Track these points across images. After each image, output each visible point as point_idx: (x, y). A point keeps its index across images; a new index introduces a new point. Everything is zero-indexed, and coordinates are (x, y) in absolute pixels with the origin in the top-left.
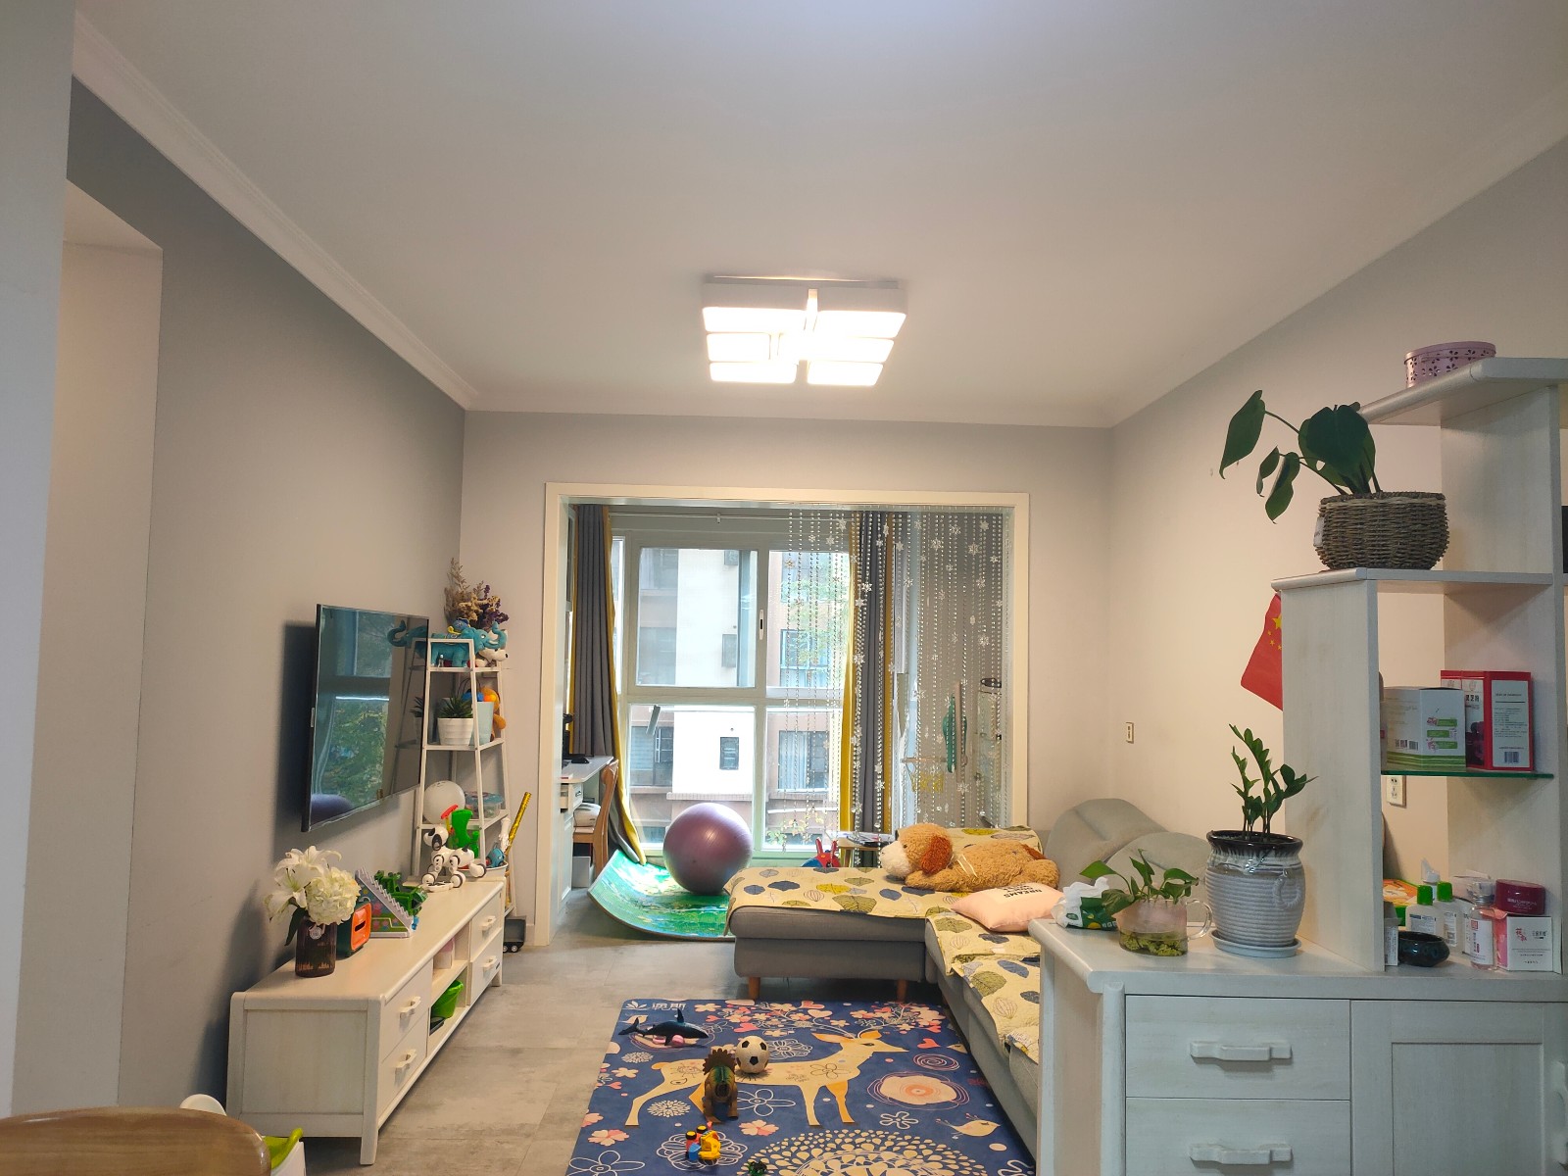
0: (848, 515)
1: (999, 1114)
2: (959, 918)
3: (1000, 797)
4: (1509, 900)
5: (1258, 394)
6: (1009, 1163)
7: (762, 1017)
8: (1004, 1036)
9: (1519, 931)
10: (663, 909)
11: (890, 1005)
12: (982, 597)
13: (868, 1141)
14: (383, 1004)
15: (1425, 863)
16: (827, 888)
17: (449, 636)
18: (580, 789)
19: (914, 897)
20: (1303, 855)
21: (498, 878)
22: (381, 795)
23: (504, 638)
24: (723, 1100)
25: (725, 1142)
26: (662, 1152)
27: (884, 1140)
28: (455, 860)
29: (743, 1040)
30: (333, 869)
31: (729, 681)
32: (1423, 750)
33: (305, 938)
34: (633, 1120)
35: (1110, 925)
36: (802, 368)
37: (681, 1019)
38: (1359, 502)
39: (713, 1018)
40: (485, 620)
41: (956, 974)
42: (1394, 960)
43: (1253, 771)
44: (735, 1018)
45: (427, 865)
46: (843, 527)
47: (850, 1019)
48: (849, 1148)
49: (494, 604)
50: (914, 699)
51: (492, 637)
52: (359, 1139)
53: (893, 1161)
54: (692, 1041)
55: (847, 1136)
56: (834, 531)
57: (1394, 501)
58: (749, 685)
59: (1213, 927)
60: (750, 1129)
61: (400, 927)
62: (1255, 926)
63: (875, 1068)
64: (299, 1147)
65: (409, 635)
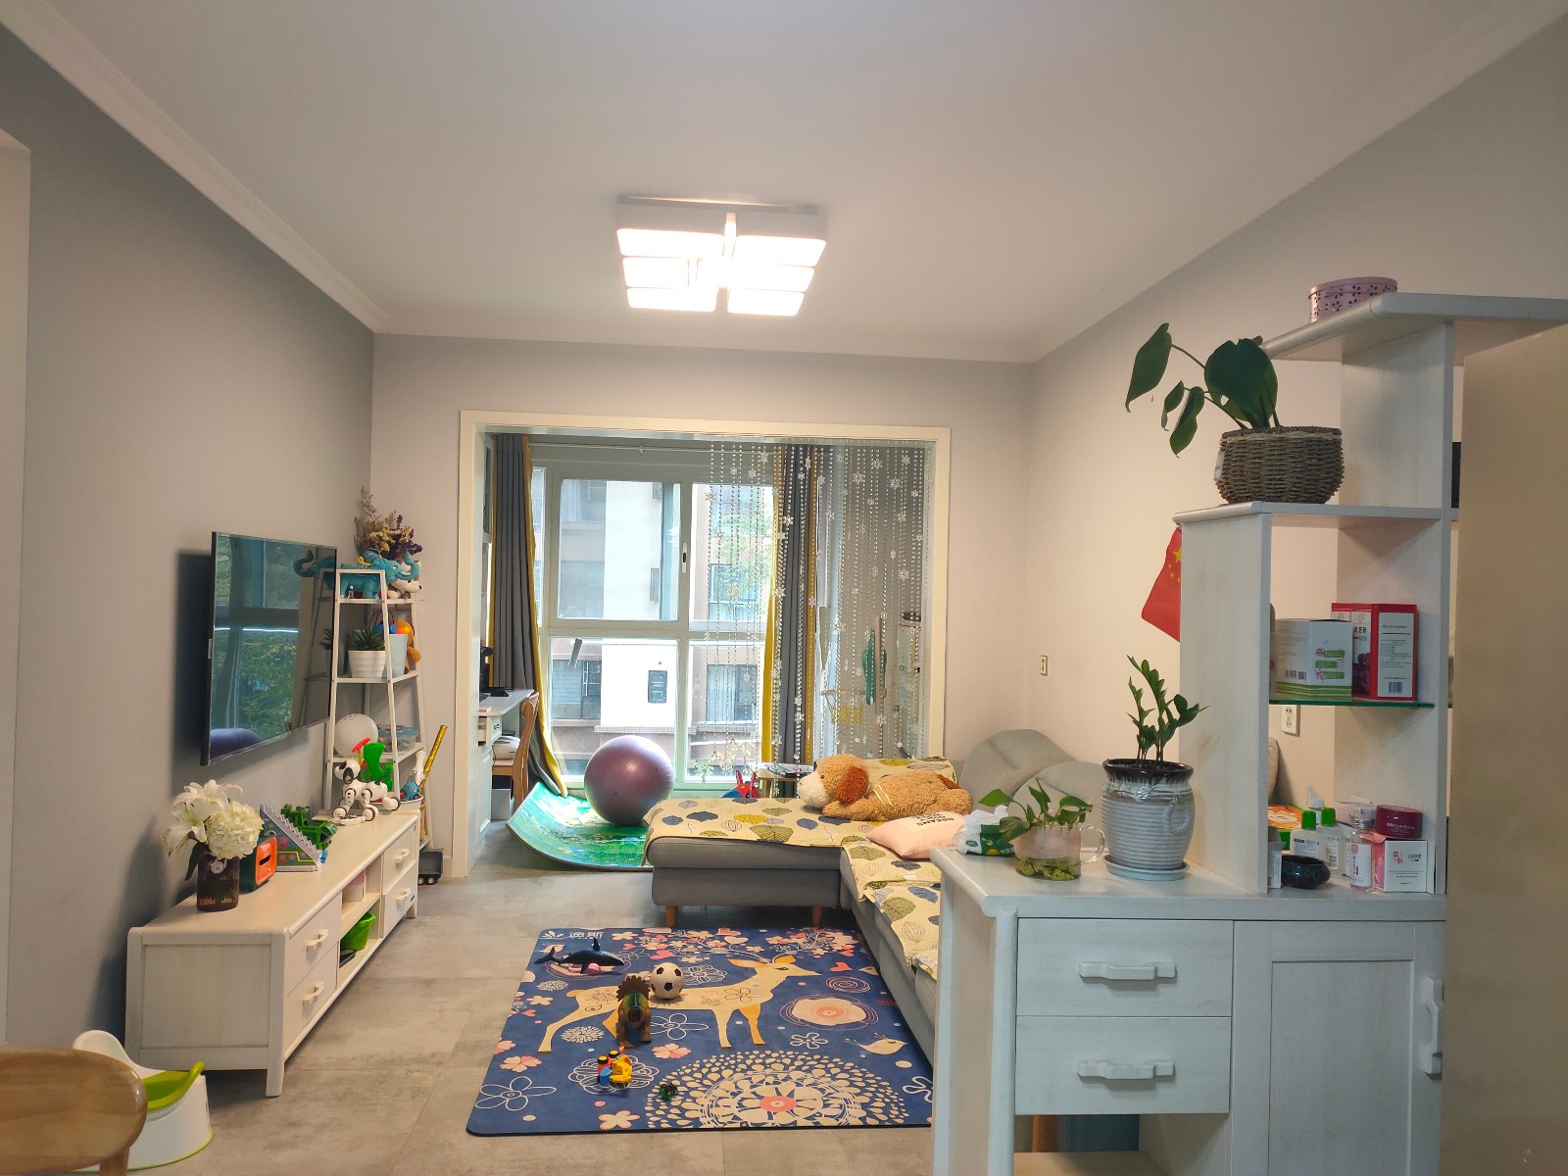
0: (770, 447)
1: (906, 1033)
2: (873, 846)
3: (917, 729)
4: (1388, 824)
5: (1165, 327)
6: (914, 1079)
7: (678, 944)
8: (911, 959)
9: (1396, 854)
10: (583, 840)
11: (806, 931)
12: (903, 532)
13: (779, 1061)
14: (287, 938)
15: (1311, 790)
16: (743, 818)
17: (359, 566)
18: (499, 722)
19: (830, 827)
20: (1193, 782)
21: (413, 811)
22: (290, 727)
23: (417, 569)
24: (636, 1024)
25: (638, 1065)
26: (573, 1077)
27: (793, 1060)
28: (367, 793)
29: (658, 967)
30: (234, 803)
31: (653, 615)
32: (1310, 680)
33: (205, 871)
34: (545, 1046)
35: (1008, 851)
36: (723, 296)
37: (597, 948)
38: (1257, 437)
39: (629, 946)
40: (398, 551)
41: (868, 900)
42: (1277, 882)
43: (1149, 700)
44: (652, 946)
45: (338, 798)
46: (765, 460)
47: (766, 945)
48: (759, 1068)
49: (407, 534)
50: (835, 633)
51: (405, 568)
52: (266, 1070)
53: (802, 1080)
54: (609, 969)
55: (758, 1057)
56: (756, 463)
57: (1292, 435)
58: (672, 619)
59: (1106, 851)
60: (662, 1052)
61: (308, 861)
62: (1145, 850)
63: (788, 991)
64: (200, 1081)
65: (317, 565)
